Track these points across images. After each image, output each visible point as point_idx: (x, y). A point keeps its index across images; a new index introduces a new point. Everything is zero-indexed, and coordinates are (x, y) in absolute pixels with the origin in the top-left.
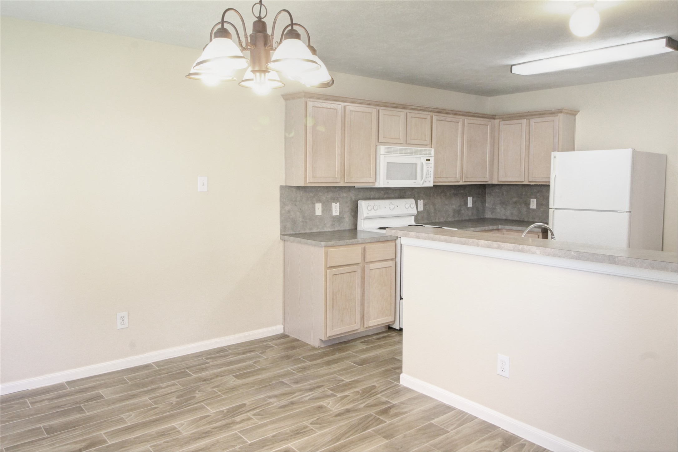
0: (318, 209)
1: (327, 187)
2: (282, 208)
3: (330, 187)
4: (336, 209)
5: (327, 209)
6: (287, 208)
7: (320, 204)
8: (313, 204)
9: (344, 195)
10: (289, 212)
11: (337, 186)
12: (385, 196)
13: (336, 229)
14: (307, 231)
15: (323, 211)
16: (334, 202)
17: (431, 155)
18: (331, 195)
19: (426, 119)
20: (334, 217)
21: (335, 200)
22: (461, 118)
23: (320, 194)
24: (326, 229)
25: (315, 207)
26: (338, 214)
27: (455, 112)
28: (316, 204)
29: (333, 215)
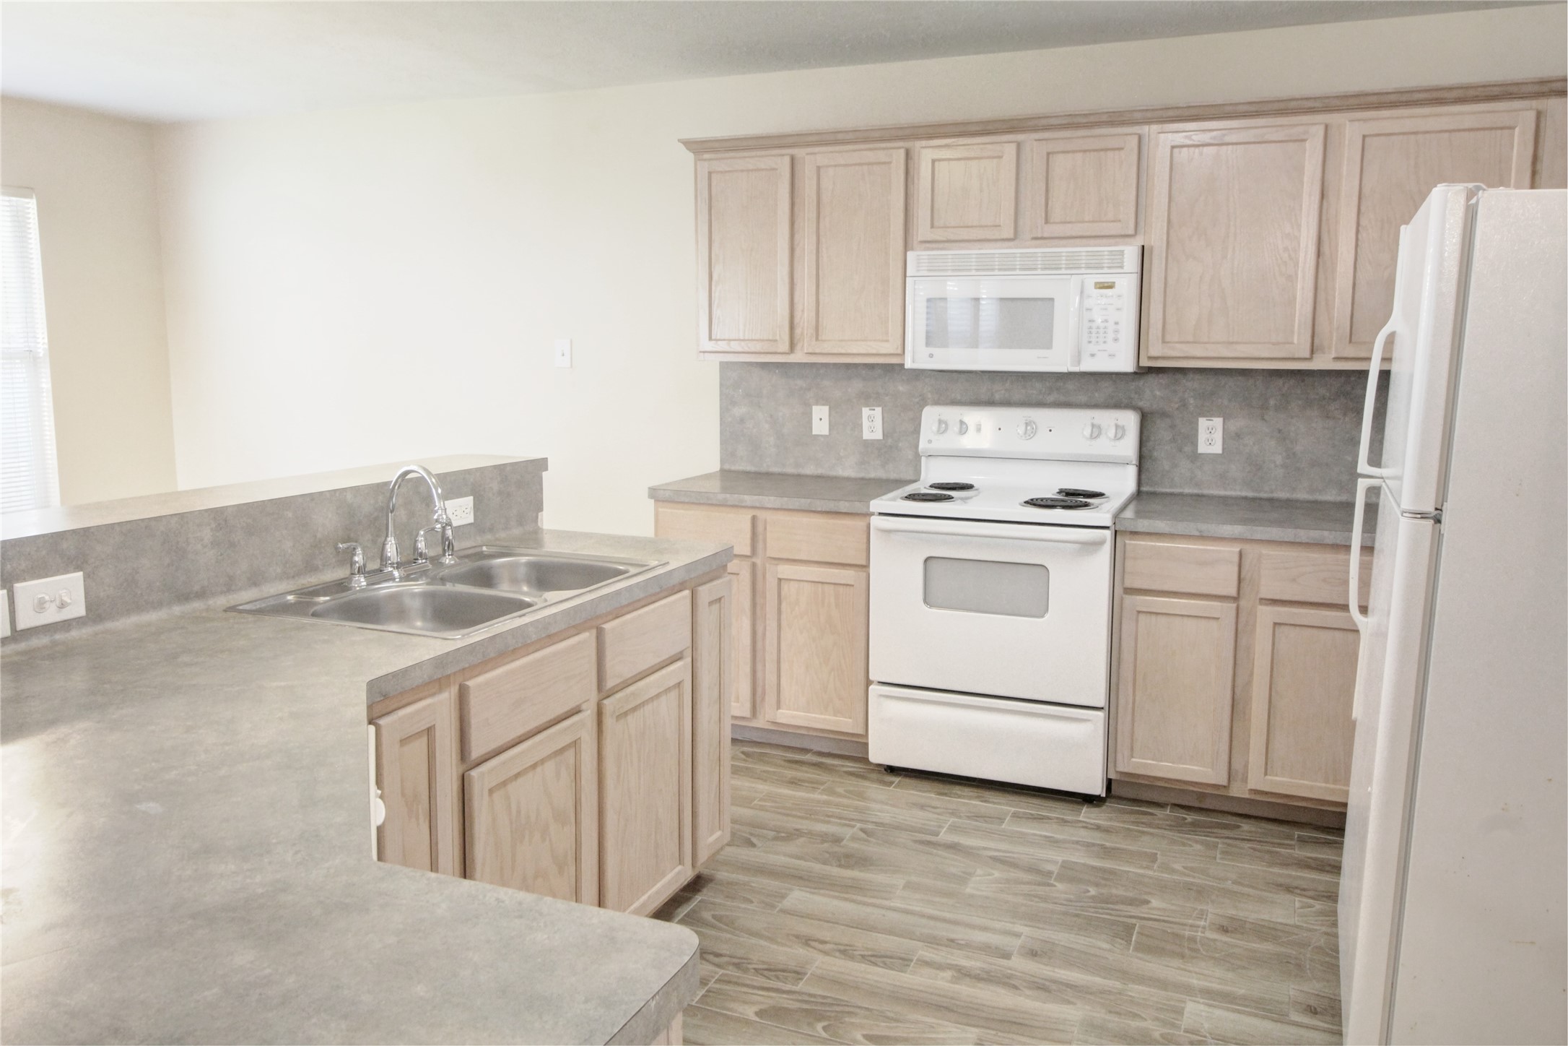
0: (821, 420)
1: (848, 366)
2: (724, 411)
3: (856, 365)
4: (872, 423)
5: (845, 419)
6: (739, 411)
7: (826, 409)
8: (807, 406)
9: (901, 388)
10: (742, 421)
11: (878, 364)
12: (1051, 398)
13: (872, 475)
14: (790, 470)
15: (832, 426)
16: (867, 406)
17: (1122, 267)
18: (856, 386)
19: (1120, 149)
20: (868, 444)
21: (868, 399)
22: (1313, 127)
23: (826, 383)
24: (840, 472)
25: (811, 413)
26: (878, 435)
27: (1282, 106)
28: (814, 407)
29: (864, 438)
